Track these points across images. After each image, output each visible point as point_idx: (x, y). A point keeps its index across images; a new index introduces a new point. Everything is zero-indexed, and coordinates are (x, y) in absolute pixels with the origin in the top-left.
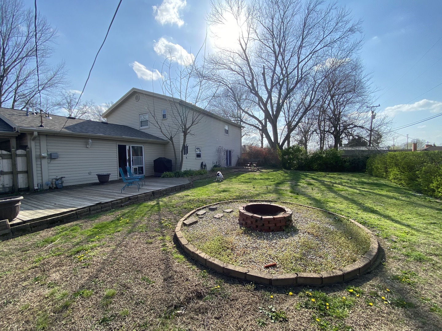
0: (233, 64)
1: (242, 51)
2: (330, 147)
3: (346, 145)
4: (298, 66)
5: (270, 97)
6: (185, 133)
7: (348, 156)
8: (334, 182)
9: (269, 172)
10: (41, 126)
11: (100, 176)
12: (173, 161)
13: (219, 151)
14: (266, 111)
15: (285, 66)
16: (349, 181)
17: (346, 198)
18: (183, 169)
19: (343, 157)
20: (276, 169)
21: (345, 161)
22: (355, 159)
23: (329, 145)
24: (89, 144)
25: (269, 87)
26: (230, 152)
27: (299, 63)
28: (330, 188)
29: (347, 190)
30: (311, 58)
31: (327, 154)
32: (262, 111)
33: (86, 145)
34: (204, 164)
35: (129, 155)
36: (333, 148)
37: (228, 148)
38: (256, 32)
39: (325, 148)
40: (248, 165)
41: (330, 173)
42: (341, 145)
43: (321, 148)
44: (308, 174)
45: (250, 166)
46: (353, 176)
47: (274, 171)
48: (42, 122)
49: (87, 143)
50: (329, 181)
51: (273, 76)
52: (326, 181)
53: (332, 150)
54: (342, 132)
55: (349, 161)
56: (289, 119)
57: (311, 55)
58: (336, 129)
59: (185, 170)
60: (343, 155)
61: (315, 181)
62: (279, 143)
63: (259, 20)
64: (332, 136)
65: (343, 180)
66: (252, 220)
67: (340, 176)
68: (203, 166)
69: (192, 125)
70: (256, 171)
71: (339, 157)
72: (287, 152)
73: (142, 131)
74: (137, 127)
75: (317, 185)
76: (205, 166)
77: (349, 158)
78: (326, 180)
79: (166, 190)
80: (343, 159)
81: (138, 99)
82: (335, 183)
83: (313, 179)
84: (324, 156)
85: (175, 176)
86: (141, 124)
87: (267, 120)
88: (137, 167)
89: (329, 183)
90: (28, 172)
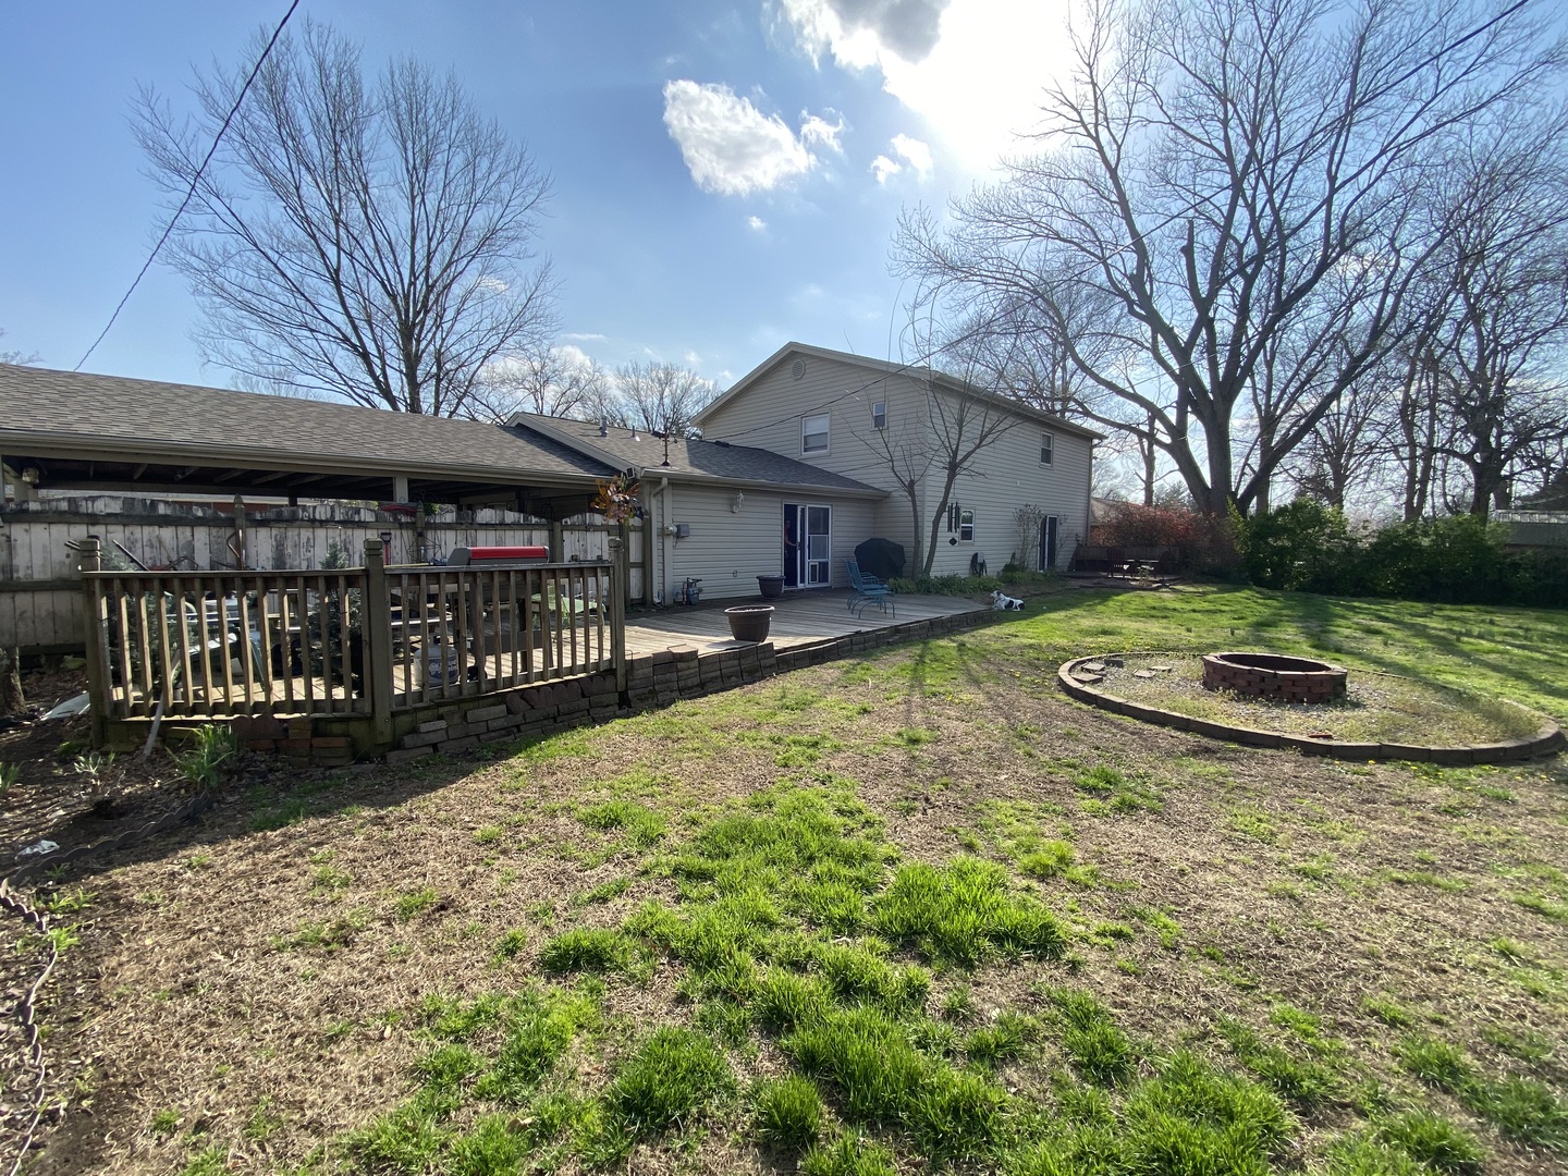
0: (1061, 214)
1: (1101, 170)
2: (1454, 508)
3: (1529, 504)
4: (1328, 201)
5: (1205, 322)
6: (953, 468)
7: (1531, 546)
8: (1464, 630)
9: (1204, 594)
10: (666, 464)
11: (763, 581)
12: (909, 551)
13: (1023, 518)
14: (1186, 378)
15: (1270, 201)
16: (1521, 632)
17: (1495, 668)
18: (934, 573)
19: (1507, 550)
20: (1227, 586)
21: (1515, 566)
22: (1557, 559)
23: (1449, 498)
24: (737, 504)
25: (1204, 289)
26: (1053, 521)
27: (1333, 191)
28: (1446, 645)
29: (1507, 652)
30: (1384, 171)
31: (1436, 533)
32: (1168, 378)
33: (731, 506)
34: (980, 560)
35: (804, 533)
36: (1467, 514)
37: (1048, 509)
38: (1155, 95)
39: (1427, 510)
40: (1126, 567)
41: (1448, 607)
42: (1504, 500)
43: (1413, 511)
44: (1356, 604)
45: (1132, 571)
46: (1539, 619)
47: (1221, 591)
48: (666, 455)
49: (732, 503)
50: (1444, 626)
51: (1221, 246)
52: (1434, 628)
53: (1460, 524)
54: (1510, 455)
55: (1533, 567)
56: (1268, 393)
57: (1384, 159)
58: (1484, 443)
59: (939, 574)
60: (1509, 540)
61: (1392, 625)
62: (1235, 493)
63: (1171, 49)
64: (1466, 467)
65: (1495, 629)
66: (1251, 677)
67: (1488, 617)
68: (977, 565)
69: (978, 446)
70: (1156, 589)
71: (1490, 548)
72: (1268, 524)
73: (809, 463)
74: (797, 453)
75: (1398, 635)
76: (983, 565)
77: (1536, 553)
78: (1435, 624)
79: (951, 620)
80: (1505, 556)
81: (799, 373)
82: (1469, 634)
83: (1385, 619)
84: (1426, 542)
85: (919, 591)
86: (806, 444)
87: (1189, 409)
88: (816, 562)
89: (1442, 633)
90: (645, 566)
